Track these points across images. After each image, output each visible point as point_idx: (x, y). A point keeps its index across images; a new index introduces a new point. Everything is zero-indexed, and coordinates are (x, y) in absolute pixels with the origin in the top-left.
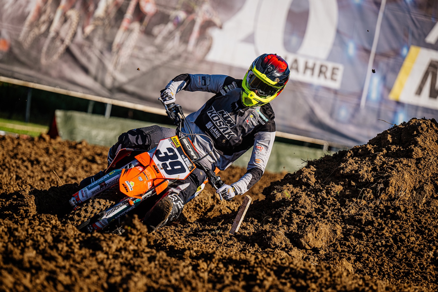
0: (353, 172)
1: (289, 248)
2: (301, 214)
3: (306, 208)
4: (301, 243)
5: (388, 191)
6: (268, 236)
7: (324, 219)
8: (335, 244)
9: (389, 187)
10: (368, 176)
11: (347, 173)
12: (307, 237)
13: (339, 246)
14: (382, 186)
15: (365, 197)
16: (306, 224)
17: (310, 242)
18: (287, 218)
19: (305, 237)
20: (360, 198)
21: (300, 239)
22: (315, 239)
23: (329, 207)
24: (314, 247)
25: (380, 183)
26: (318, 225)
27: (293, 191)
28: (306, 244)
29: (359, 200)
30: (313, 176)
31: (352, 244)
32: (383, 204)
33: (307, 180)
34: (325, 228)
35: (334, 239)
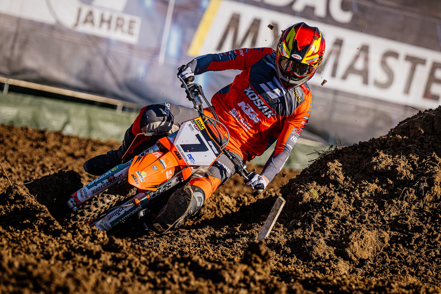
0: (389, 168)
1: (334, 259)
2: (334, 218)
3: (340, 211)
4: (347, 253)
5: (434, 191)
6: (307, 245)
8: (382, 255)
9: (434, 186)
10: (407, 173)
11: (382, 169)
12: (353, 246)
13: (388, 257)
14: (426, 185)
15: (407, 197)
16: (342, 229)
17: (357, 253)
18: (319, 223)
19: (352, 247)
20: (402, 199)
21: (346, 249)
22: (361, 249)
23: (366, 210)
24: (361, 258)
25: (423, 182)
26: (363, 232)
27: (320, 190)
28: (352, 255)
29: (399, 202)
30: (341, 172)
31: (402, 254)
32: (427, 206)
33: (334, 178)
34: (371, 236)
35: (381, 248)
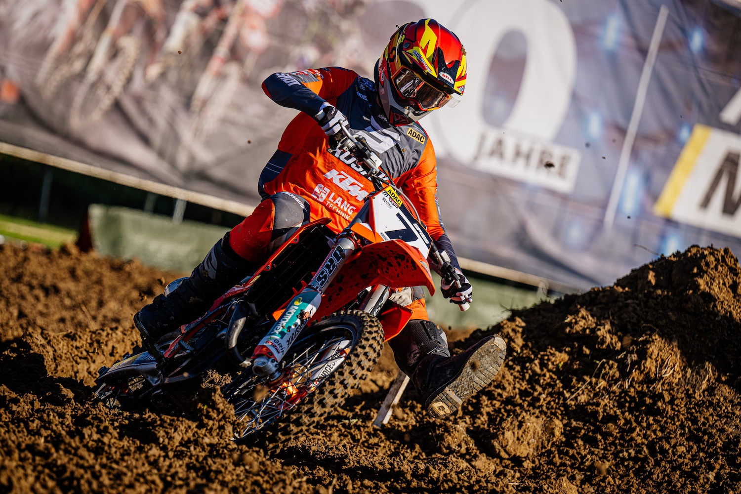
0: (588, 331)
1: (472, 454)
2: (495, 399)
3: (504, 389)
4: (493, 447)
5: (644, 367)
6: (438, 432)
7: (533, 409)
8: (550, 452)
9: (646, 359)
10: (612, 339)
11: (577, 332)
12: (504, 438)
13: (557, 456)
14: (635, 357)
15: (605, 374)
16: (503, 415)
17: (508, 447)
18: (472, 405)
19: (501, 437)
20: (597, 377)
21: (492, 441)
22: (517, 442)
23: (544, 389)
24: (515, 455)
25: (632, 352)
26: (523, 418)
28: (502, 450)
29: (594, 380)
30: (519, 335)
31: (579, 453)
32: (634, 388)
34: (535, 424)
35: (548, 443)
